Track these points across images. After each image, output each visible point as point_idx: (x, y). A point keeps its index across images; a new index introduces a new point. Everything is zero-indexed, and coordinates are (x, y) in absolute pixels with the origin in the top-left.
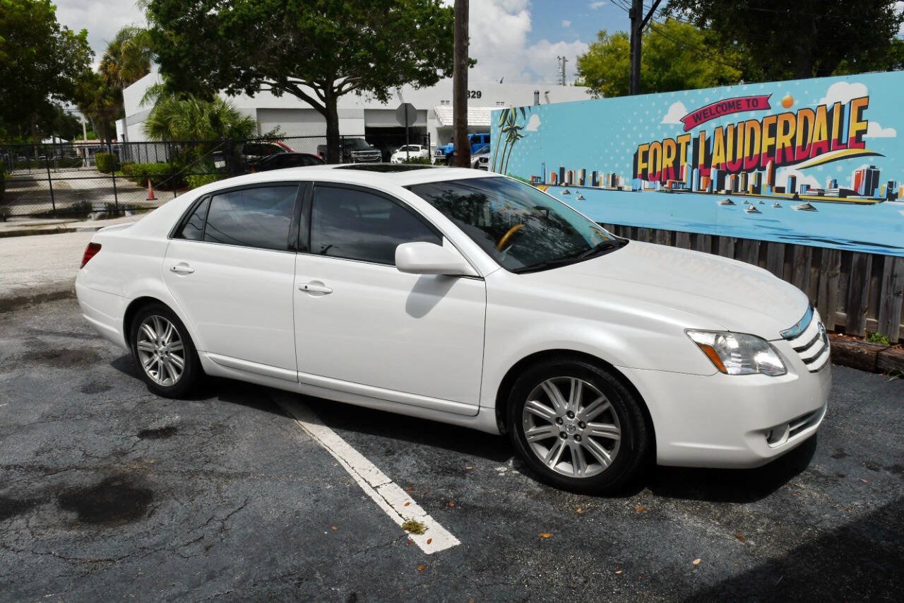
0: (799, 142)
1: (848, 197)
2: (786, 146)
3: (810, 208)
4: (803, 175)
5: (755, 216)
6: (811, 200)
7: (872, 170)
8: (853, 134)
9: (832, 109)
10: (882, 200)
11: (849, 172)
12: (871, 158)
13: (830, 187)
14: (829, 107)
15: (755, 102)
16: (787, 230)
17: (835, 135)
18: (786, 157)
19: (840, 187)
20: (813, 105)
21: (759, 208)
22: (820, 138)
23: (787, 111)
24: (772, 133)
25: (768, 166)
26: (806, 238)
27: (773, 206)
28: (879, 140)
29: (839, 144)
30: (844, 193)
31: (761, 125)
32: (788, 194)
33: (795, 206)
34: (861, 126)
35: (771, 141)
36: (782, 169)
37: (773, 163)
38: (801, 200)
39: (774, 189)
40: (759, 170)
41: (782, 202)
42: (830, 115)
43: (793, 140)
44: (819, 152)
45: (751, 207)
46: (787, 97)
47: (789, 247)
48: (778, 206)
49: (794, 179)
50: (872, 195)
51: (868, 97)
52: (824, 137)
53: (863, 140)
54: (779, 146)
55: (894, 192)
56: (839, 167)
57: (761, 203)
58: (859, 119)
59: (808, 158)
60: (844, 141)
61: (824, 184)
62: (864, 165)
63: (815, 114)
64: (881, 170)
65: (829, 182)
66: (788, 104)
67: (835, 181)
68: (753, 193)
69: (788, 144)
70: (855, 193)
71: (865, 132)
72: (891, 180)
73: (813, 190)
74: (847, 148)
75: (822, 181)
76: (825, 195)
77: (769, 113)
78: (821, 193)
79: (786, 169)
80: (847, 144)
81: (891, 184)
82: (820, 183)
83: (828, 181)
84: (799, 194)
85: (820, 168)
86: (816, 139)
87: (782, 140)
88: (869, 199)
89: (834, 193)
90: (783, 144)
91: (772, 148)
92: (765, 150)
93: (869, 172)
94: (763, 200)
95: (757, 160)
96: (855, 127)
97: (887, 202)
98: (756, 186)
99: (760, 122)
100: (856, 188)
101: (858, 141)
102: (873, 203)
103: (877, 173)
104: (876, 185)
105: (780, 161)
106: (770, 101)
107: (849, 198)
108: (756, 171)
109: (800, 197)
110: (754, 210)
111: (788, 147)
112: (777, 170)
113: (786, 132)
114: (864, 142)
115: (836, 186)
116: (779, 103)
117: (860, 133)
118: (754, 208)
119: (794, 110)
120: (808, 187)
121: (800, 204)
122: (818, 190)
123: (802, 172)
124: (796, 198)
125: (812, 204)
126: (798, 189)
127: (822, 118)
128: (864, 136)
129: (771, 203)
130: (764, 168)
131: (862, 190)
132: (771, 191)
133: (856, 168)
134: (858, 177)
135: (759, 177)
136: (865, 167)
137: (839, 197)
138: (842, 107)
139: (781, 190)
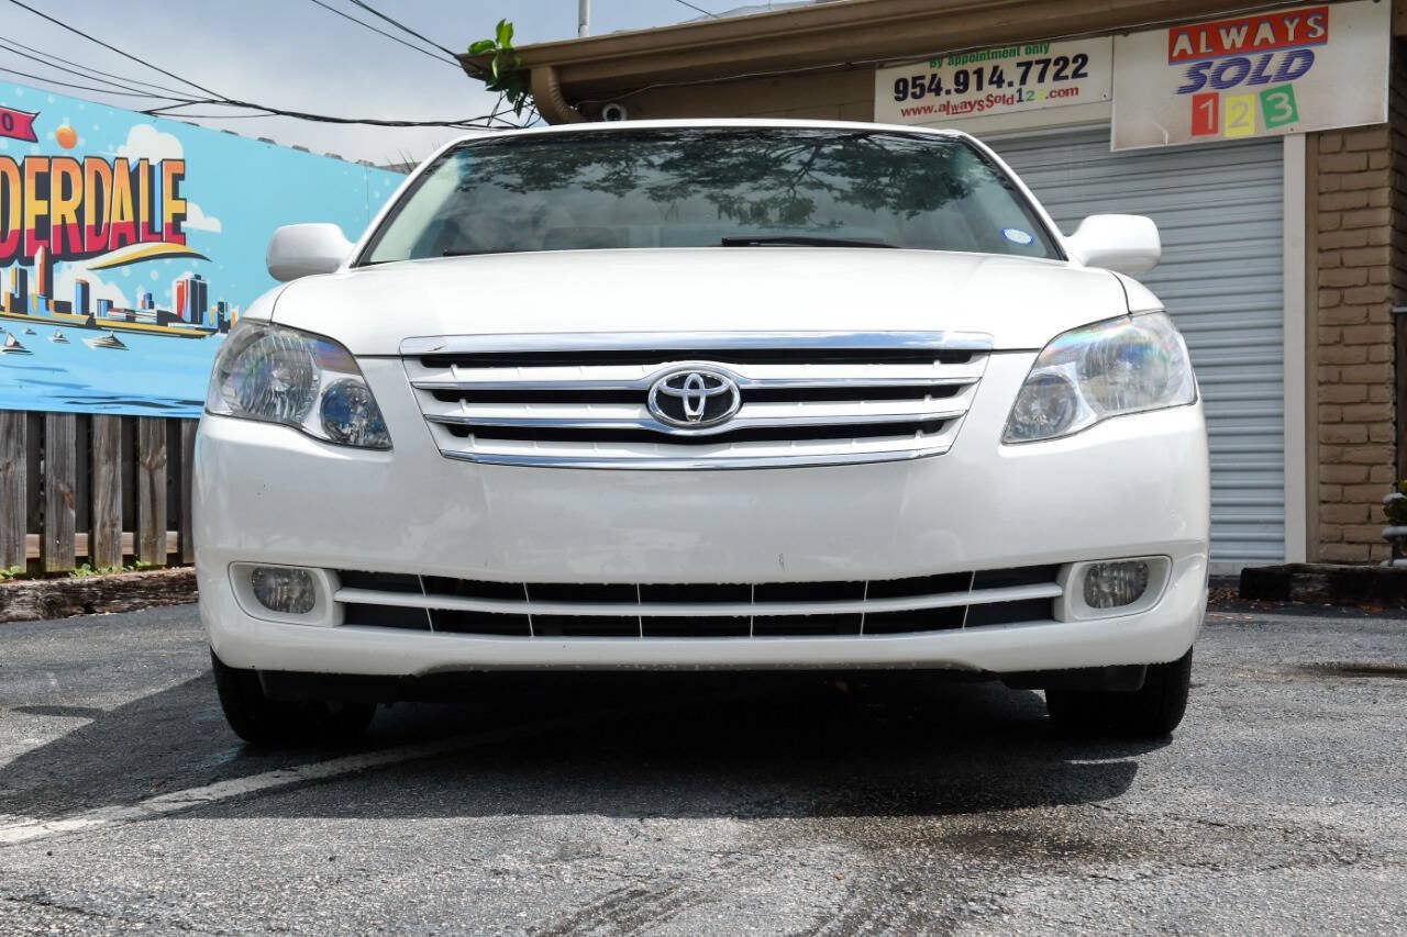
0: (90, 220)
1: (169, 324)
2: (68, 221)
3: (116, 344)
4: (100, 281)
5: (18, 359)
6: (117, 329)
7: (198, 281)
8: (168, 219)
9: (137, 169)
10: (214, 331)
11: (168, 283)
12: (195, 262)
13: (144, 308)
14: (133, 162)
15: (7, 120)
16: (79, 387)
17: (144, 217)
18: (70, 243)
19: (158, 307)
20: (110, 155)
21: (26, 342)
22: (122, 218)
23: (66, 153)
24: (43, 192)
25: (39, 256)
26: (114, 400)
27: (51, 339)
28: (202, 234)
29: (151, 234)
30: (164, 318)
31: (21, 169)
32: (76, 315)
33: (92, 339)
34: (178, 207)
35: (40, 208)
36: (65, 264)
37: (47, 250)
38: (99, 328)
39: (51, 302)
40: (21, 264)
41: (65, 331)
42: (134, 177)
43: (80, 212)
44: (122, 242)
45: (11, 342)
46: (65, 126)
47: (86, 420)
48: (61, 339)
49: (85, 288)
50: (201, 323)
51: (183, 161)
52: (129, 217)
53: (182, 230)
54: (55, 221)
55: (226, 320)
56: (153, 270)
57: (29, 332)
58: (175, 196)
59: (104, 251)
60: (158, 228)
61: (134, 301)
62: (186, 272)
63: (113, 171)
64: (208, 282)
65: (142, 299)
66: (67, 140)
67: (150, 296)
68: (12, 310)
69: (72, 219)
70: (178, 318)
71: (183, 217)
72: (221, 300)
73: (118, 310)
74: (162, 241)
75: (129, 294)
76: (137, 320)
77: (34, 149)
78: (131, 316)
79: (70, 267)
80: (161, 233)
81: (222, 306)
82: (128, 298)
83: (140, 297)
84: (96, 316)
85: (126, 269)
86: (116, 219)
87: (61, 211)
88: (197, 329)
89: (147, 317)
90: (63, 216)
91: (43, 221)
92: (30, 224)
93: (193, 283)
94: (34, 327)
95: (16, 241)
96: (171, 208)
97: (218, 334)
98: (17, 296)
99: (19, 163)
100: (180, 312)
101: (175, 231)
102: (203, 336)
103: (204, 287)
104: (204, 308)
105: (60, 252)
106: (35, 125)
107: (172, 326)
108: (16, 264)
109: (98, 323)
110: (17, 348)
111: (72, 225)
112: (55, 266)
113: (66, 195)
114: (184, 234)
115: (152, 306)
116: (52, 136)
117: (180, 217)
118: (16, 344)
119: (79, 152)
120: (110, 304)
121: (101, 336)
122: (126, 310)
123: (99, 275)
124: (91, 325)
125: (117, 336)
126: (93, 308)
127: (122, 182)
128: (183, 224)
129: (48, 334)
130: (30, 262)
131: (187, 315)
132: (47, 308)
133: (176, 277)
134: (180, 290)
135: (23, 278)
136: (188, 276)
137: (159, 323)
138: (151, 169)
139: (64, 307)
